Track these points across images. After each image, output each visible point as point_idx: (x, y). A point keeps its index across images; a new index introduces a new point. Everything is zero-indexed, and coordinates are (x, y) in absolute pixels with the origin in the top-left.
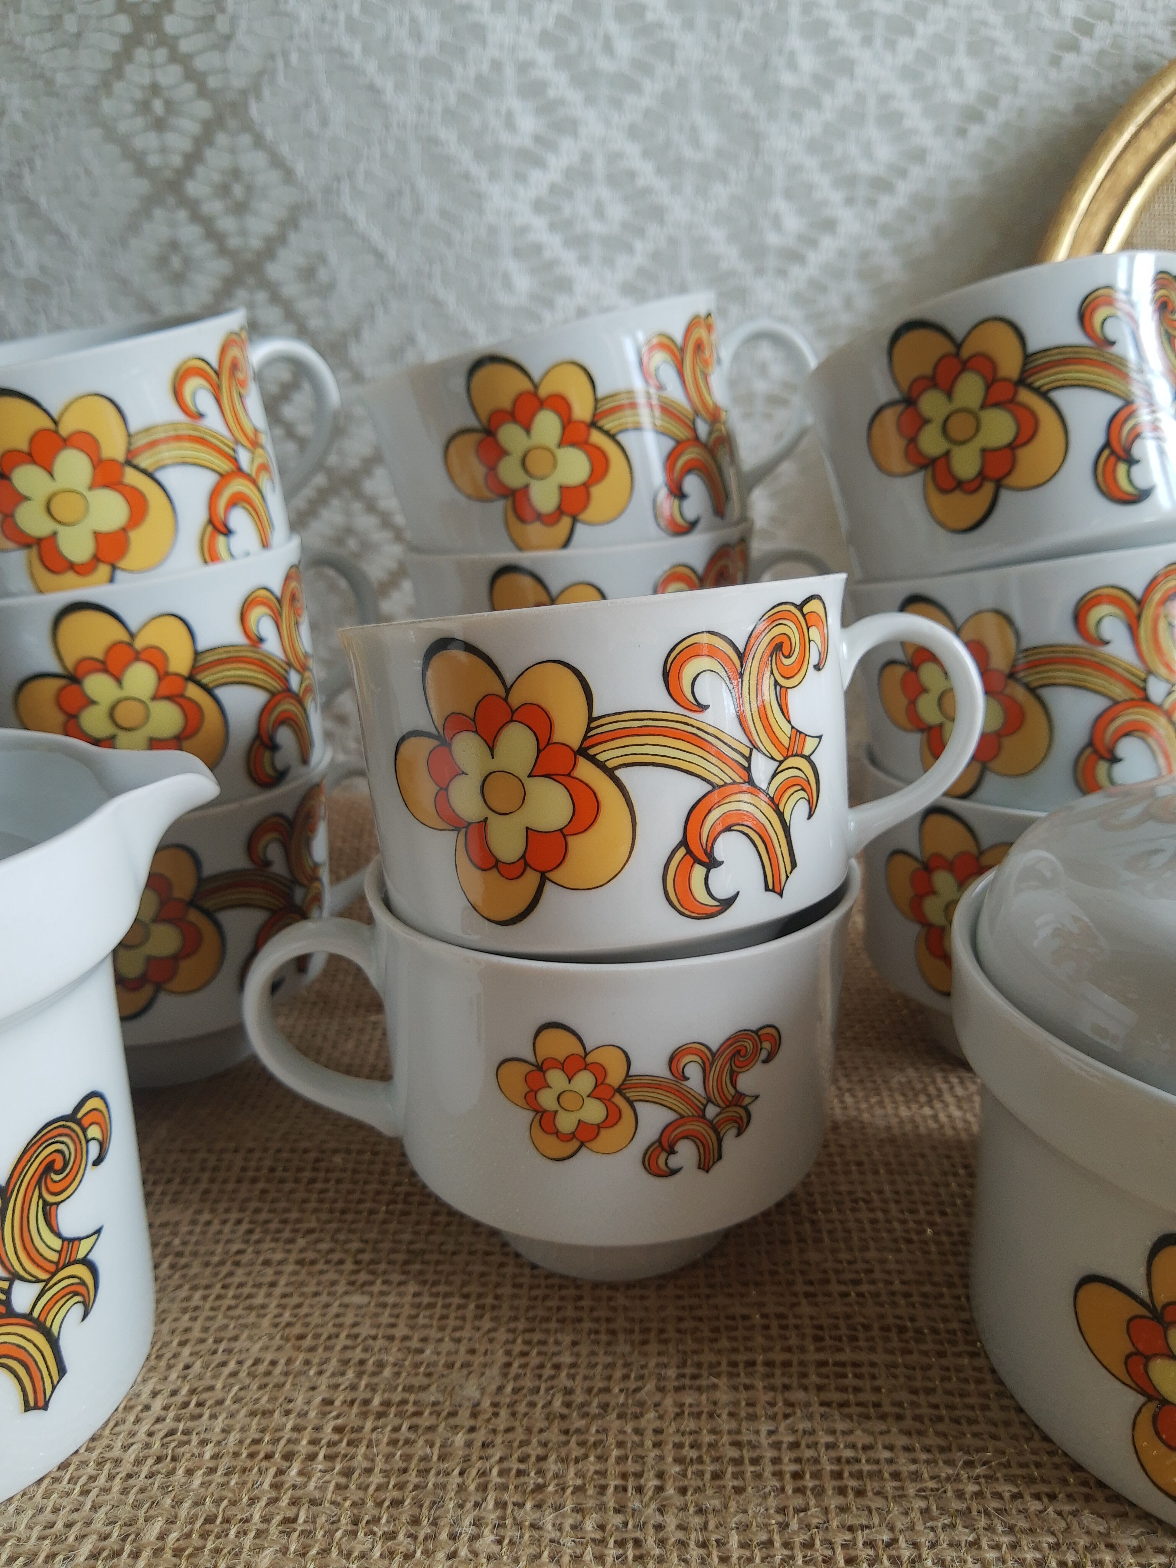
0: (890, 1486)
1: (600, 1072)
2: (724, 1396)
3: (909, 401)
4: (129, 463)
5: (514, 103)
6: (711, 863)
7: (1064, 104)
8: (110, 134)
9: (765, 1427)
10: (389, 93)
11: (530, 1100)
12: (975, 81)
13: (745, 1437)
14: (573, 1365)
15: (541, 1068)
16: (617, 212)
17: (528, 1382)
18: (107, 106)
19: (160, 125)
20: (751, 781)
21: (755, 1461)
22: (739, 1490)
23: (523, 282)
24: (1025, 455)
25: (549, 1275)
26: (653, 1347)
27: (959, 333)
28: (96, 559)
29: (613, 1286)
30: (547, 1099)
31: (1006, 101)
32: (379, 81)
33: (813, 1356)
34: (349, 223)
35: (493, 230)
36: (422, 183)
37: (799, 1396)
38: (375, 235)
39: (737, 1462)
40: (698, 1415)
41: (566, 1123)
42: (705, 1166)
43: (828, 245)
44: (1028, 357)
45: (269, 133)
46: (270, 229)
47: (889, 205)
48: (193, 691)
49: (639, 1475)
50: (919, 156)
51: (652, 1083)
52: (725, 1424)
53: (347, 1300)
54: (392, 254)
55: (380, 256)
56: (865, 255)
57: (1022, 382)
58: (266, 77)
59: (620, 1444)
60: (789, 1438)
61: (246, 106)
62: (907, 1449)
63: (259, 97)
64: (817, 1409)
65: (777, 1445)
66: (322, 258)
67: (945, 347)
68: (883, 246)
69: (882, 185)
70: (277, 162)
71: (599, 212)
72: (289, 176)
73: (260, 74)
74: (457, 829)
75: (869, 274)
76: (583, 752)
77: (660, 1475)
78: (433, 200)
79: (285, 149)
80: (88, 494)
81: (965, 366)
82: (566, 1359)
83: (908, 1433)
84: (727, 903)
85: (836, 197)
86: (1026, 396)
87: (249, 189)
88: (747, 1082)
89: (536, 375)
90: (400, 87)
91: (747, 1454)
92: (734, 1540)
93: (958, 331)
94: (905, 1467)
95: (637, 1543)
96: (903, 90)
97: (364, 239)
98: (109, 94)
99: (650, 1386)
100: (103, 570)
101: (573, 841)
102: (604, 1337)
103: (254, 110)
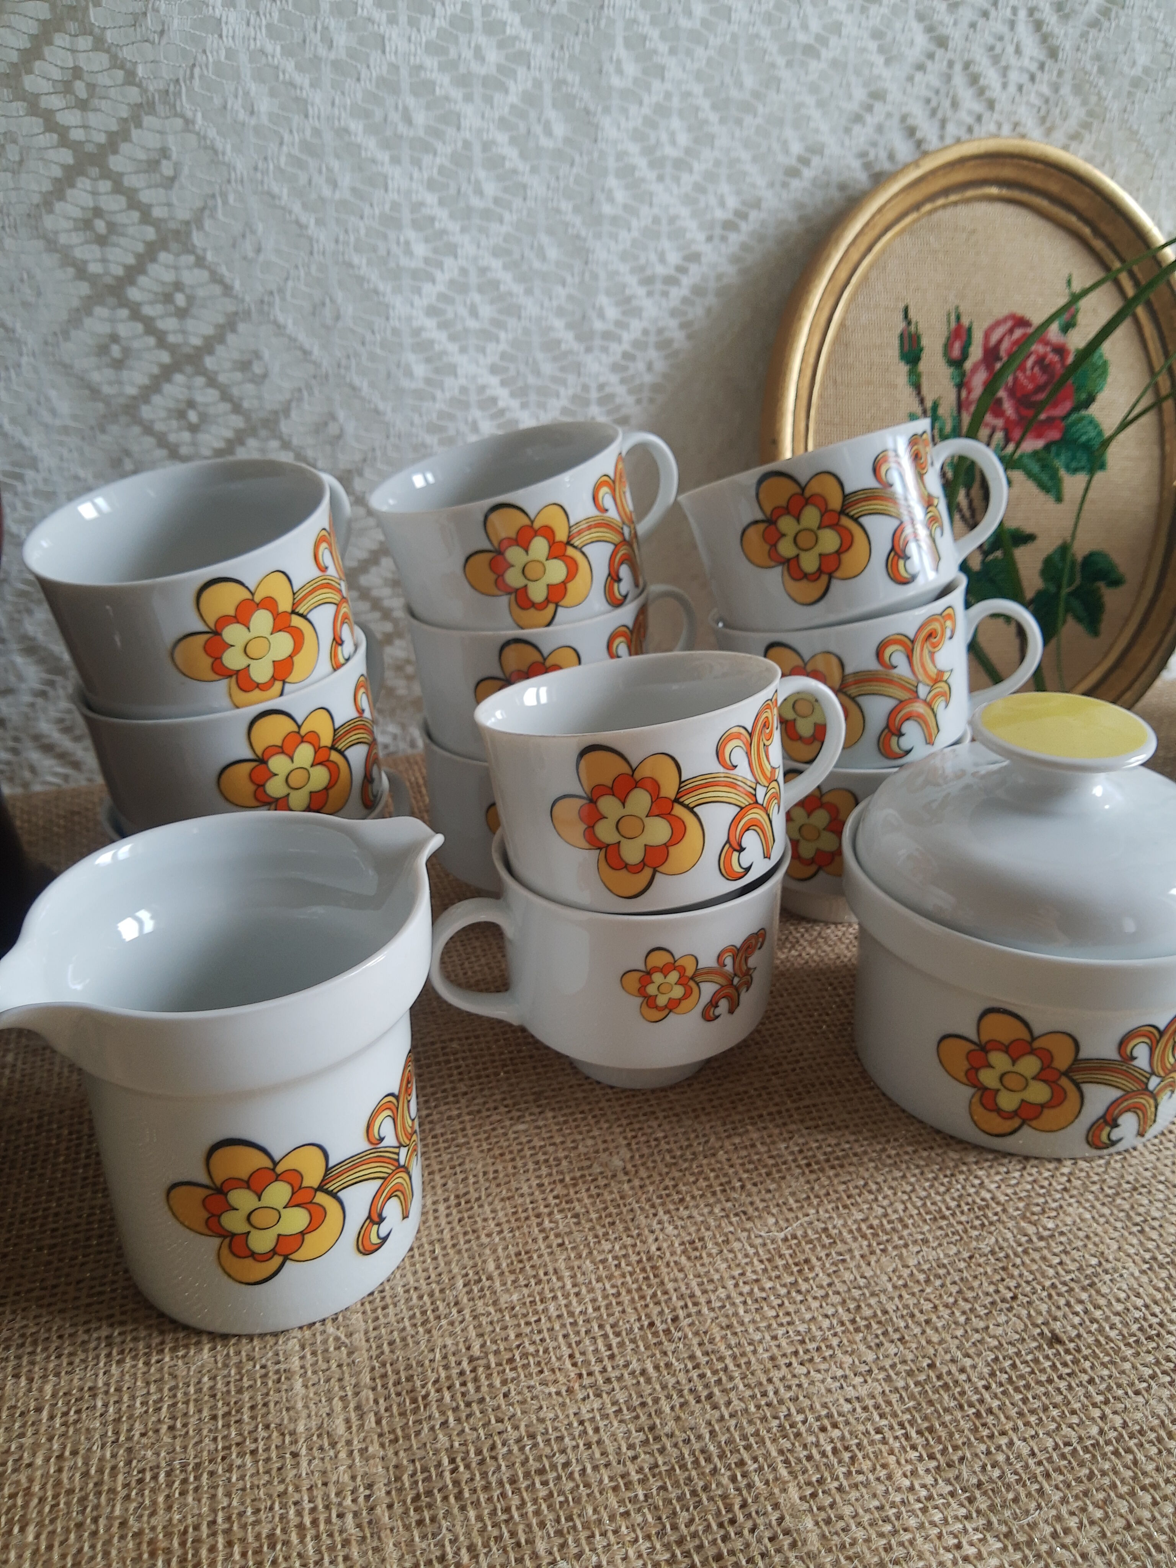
0: (855, 1160)
1: (682, 970)
2: (755, 1136)
3: (770, 521)
4: (293, 612)
5: (410, 234)
6: (741, 849)
7: (792, 216)
8: (51, 244)
9: (783, 1146)
10: (312, 229)
11: (642, 992)
12: (732, 202)
13: (775, 1153)
14: (665, 1137)
15: (649, 973)
16: (486, 311)
17: (646, 1151)
18: (49, 222)
19: (102, 241)
20: (756, 802)
21: (785, 1163)
22: (784, 1178)
23: (420, 370)
24: (846, 558)
25: (624, 1091)
26: (704, 1118)
27: (803, 480)
28: (274, 678)
29: (663, 1090)
30: (651, 990)
31: (753, 215)
32: (303, 219)
33: (790, 1105)
34: (279, 328)
35: (395, 332)
36: (339, 296)
37: (793, 1127)
38: (302, 337)
39: (776, 1165)
40: (746, 1147)
41: (662, 1001)
42: (731, 1011)
43: (636, 326)
44: (845, 496)
45: (210, 256)
46: (210, 331)
47: (677, 294)
48: (334, 756)
49: (729, 1182)
50: (695, 257)
51: (709, 971)
52: (763, 1149)
53: (515, 1128)
54: (316, 351)
55: (306, 353)
56: (660, 331)
57: (843, 512)
58: (207, 213)
59: (713, 1170)
60: (797, 1149)
61: (189, 234)
62: (857, 1141)
63: (200, 227)
64: (805, 1132)
65: (792, 1153)
66: (257, 355)
67: (795, 489)
68: (673, 323)
69: (670, 281)
70: (216, 278)
71: (474, 312)
72: (227, 289)
73: (203, 209)
74: (600, 849)
75: (664, 344)
76: (676, 800)
77: (740, 1180)
78: (349, 310)
79: (223, 270)
80: (271, 638)
81: (808, 501)
82: (660, 1135)
83: (854, 1133)
84: (748, 870)
85: (641, 291)
86: (845, 521)
87: (190, 299)
88: (752, 962)
89: (532, 514)
90: (319, 222)
91: (780, 1161)
92: (791, 1201)
93: (803, 479)
94: (859, 1150)
95: (745, 1213)
96: (684, 212)
97: (292, 339)
98: (51, 211)
99: (713, 1139)
100: (278, 685)
101: (671, 849)
102: (674, 1119)
103: (197, 238)
